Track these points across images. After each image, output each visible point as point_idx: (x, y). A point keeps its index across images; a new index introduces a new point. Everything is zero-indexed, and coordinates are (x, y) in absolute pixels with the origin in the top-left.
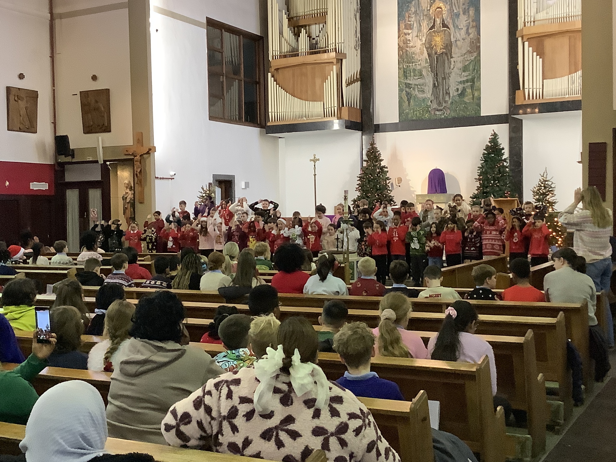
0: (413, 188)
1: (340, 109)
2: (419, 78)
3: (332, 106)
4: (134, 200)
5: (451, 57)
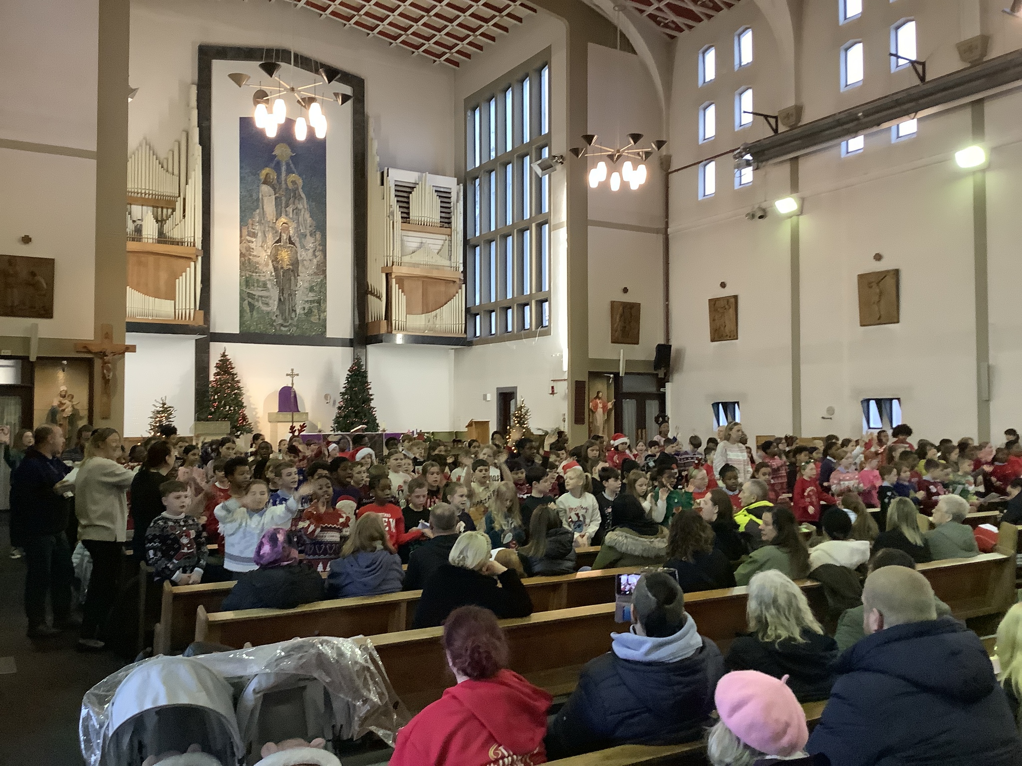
2: (263, 290)
3: (188, 307)
5: (298, 276)
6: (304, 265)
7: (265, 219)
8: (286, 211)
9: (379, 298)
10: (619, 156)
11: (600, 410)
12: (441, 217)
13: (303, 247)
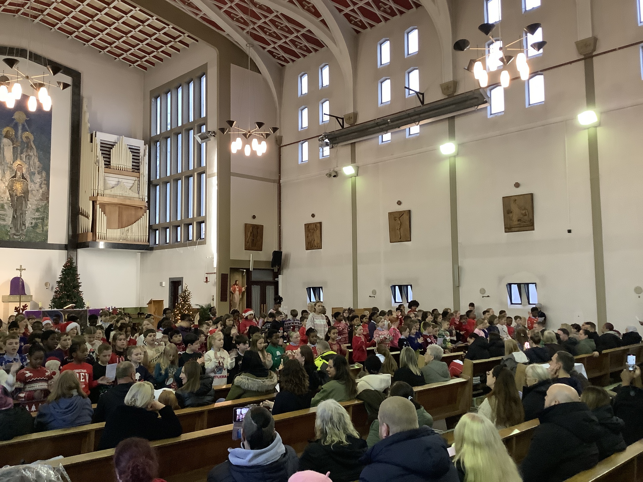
2: (1, 210)
5: (28, 200)
6: (32, 194)
7: (5, 161)
8: (21, 157)
9: (88, 217)
10: (250, 135)
11: (237, 293)
12: (132, 165)
13: (32, 181)
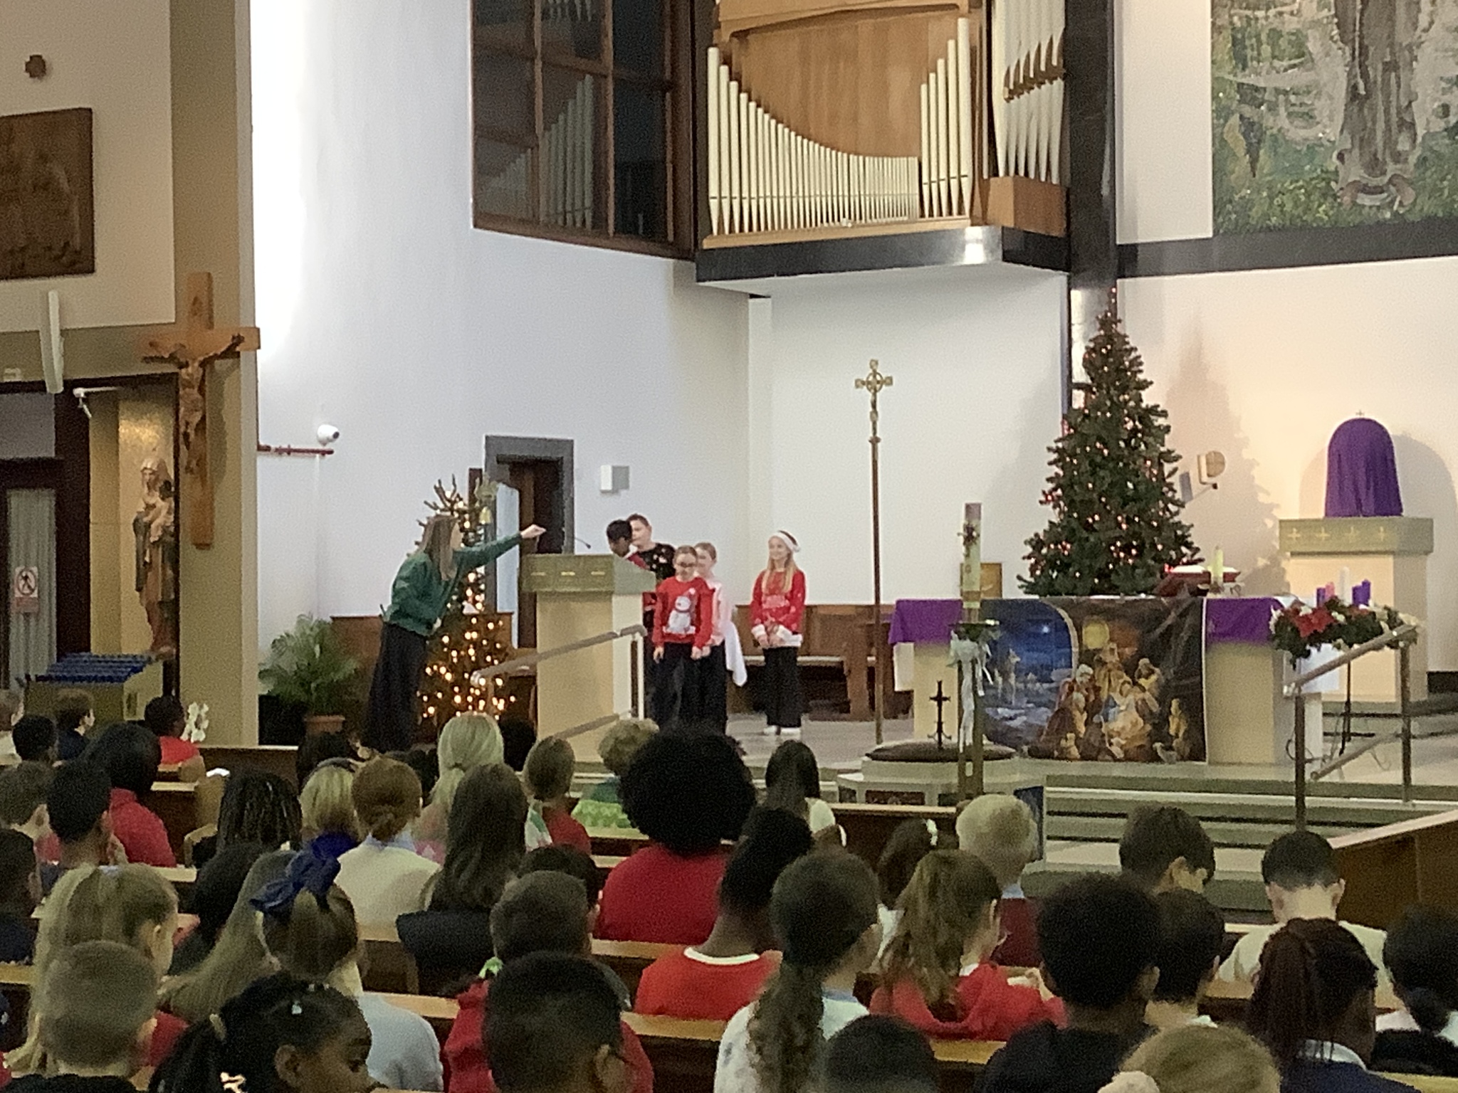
0: (1268, 493)
1: (981, 188)
2: (1294, 66)
3: (953, 173)
4: (176, 534)
